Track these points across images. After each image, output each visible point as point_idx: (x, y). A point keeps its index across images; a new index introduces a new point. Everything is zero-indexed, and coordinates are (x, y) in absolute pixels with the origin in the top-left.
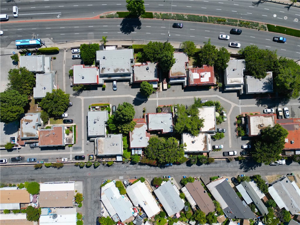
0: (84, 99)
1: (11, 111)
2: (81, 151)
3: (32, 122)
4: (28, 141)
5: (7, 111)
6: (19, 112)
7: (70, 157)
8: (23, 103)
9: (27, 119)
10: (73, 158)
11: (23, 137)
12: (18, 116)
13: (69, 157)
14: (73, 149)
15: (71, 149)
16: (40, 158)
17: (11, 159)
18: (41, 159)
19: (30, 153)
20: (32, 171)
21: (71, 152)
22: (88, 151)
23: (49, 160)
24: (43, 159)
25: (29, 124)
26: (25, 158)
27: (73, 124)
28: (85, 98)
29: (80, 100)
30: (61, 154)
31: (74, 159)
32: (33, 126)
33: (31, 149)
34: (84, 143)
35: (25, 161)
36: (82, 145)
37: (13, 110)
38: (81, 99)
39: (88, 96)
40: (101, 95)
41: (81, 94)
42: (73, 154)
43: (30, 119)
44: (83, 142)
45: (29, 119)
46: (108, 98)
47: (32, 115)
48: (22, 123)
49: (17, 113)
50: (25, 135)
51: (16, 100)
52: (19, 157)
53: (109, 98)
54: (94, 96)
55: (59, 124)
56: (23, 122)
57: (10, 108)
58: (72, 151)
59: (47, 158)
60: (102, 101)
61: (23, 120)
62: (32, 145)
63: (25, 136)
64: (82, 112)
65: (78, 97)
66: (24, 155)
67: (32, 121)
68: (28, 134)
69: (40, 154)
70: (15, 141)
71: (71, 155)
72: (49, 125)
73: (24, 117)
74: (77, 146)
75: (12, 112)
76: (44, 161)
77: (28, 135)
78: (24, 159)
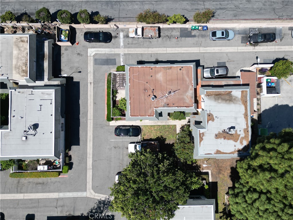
0: (86, 191)
1: (273, 174)
2: (96, 54)
3: (217, 133)
4: (231, 82)
5: (287, 175)
6: (249, 167)
7: (124, 41)
8: (242, 192)
9: (231, 142)
10: (116, 37)
11: (242, 92)
12: (253, 154)
13: (127, 39)
14: (117, 61)
15: (122, 60)
16: (201, 39)
17: (278, 40)
18: (198, 36)
19: (227, 53)
20: (221, 7)
21: (122, 53)
22: (79, 54)
23: (178, 34)
24: (194, 36)
25: (226, 127)
26: (240, 41)
27: (114, 124)
28: (84, 194)
29: (96, 189)
30: (146, 49)
31: (113, 35)
32: (213, 120)
33: (225, 63)
34: (89, 75)
35: (239, 34)
36: (92, 71)
37: (268, 175)
38: (92, 191)
39: (75, 199)
40: (38, 201)
41: (93, 205)
42: (117, 48)
43: (222, 141)
44: (90, 78)
45: (226, 141)
46: (21, 193)
47: (218, 152)
48: (246, 131)
49: (256, 163)
50: (237, 97)
51: (261, 208)
52: (256, 43)
53: (17, 193)
54: (57, 200)
55: (151, 126)
56: (242, 134)
57: (278, 184)
58: (119, 55)
59: (183, 39)
60: (37, 184)
61: (243, 138)
62: (221, 72)
63: (237, 93)
64: (91, 156)
65: (102, 197)
66: (243, 48)
67: (217, 136)
68: (229, 99)
69: (202, 50)
70: (267, 82)
71: (122, 44)
72: (179, 124)
73: (241, 147)
74: (105, 67)
75: (271, 170)
76: (191, 32)
77: (227, 97)
78: (243, 37)
